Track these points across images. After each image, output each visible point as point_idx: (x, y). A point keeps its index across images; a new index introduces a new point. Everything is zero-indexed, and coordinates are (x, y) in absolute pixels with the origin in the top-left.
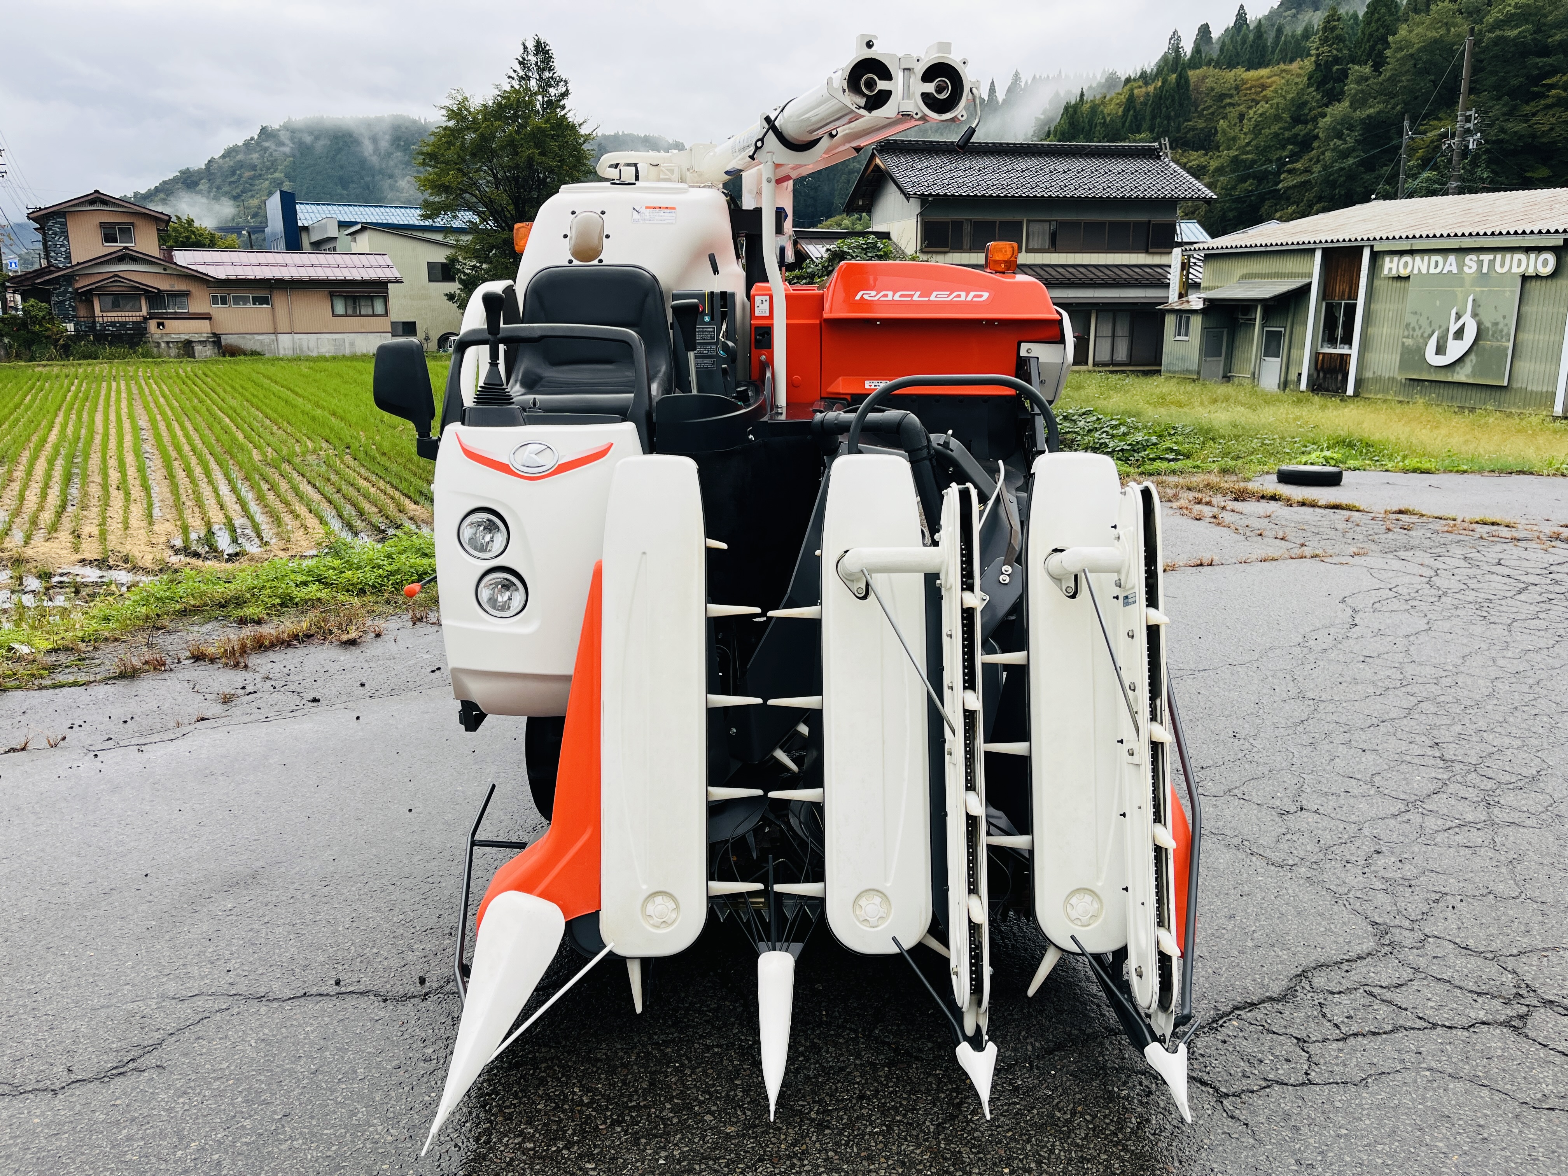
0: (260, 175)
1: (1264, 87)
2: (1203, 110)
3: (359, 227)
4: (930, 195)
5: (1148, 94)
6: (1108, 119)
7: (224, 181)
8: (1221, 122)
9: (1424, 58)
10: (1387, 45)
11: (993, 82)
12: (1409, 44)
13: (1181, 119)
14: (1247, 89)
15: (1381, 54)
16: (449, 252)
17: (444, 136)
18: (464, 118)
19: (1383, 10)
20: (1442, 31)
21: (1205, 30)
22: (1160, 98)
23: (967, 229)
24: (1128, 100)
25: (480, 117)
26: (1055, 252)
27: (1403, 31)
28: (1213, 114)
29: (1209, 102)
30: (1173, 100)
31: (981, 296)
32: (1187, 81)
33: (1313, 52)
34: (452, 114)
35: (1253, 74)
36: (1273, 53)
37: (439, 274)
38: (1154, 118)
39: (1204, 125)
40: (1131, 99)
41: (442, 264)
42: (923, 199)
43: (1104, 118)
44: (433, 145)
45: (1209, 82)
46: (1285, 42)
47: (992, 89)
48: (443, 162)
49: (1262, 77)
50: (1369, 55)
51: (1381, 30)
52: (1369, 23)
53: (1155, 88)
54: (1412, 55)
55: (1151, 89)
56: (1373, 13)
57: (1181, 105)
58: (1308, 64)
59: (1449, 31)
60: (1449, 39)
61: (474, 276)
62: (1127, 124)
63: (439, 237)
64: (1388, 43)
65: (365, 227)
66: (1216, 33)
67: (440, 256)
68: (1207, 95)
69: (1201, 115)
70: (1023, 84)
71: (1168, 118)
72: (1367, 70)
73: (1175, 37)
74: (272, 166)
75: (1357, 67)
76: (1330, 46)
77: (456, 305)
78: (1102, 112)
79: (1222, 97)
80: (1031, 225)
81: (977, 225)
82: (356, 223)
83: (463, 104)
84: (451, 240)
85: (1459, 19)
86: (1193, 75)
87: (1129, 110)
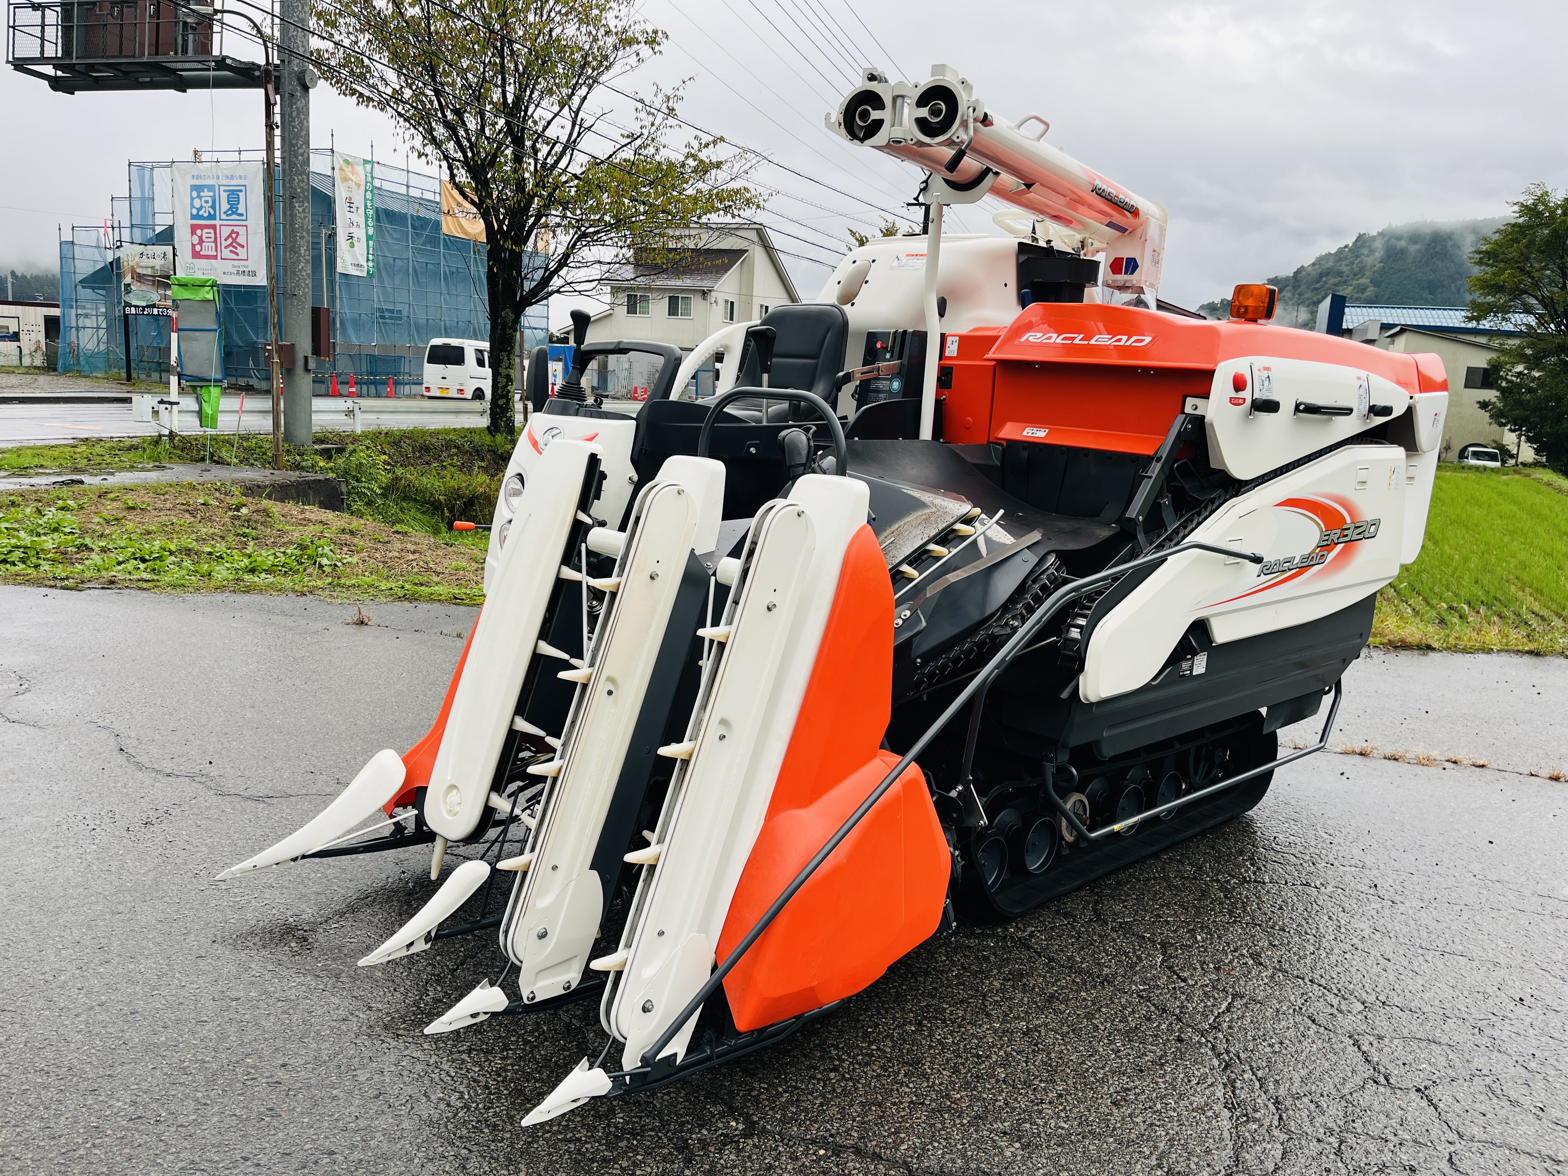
0: (1345, 281)
3: (1398, 329)
7: (1308, 288)
16: (1494, 355)
17: (1511, 233)
18: (1539, 214)
25: (1559, 212)
31: (1142, 341)
34: (1529, 210)
37: (1479, 380)
41: (1485, 370)
44: (1496, 243)
48: (1502, 261)
61: (1517, 384)
63: (1483, 340)
65: (1404, 329)
67: (1481, 360)
74: (1361, 272)
77: (1488, 414)
82: (1395, 325)
83: (1542, 199)
84: (1496, 343)
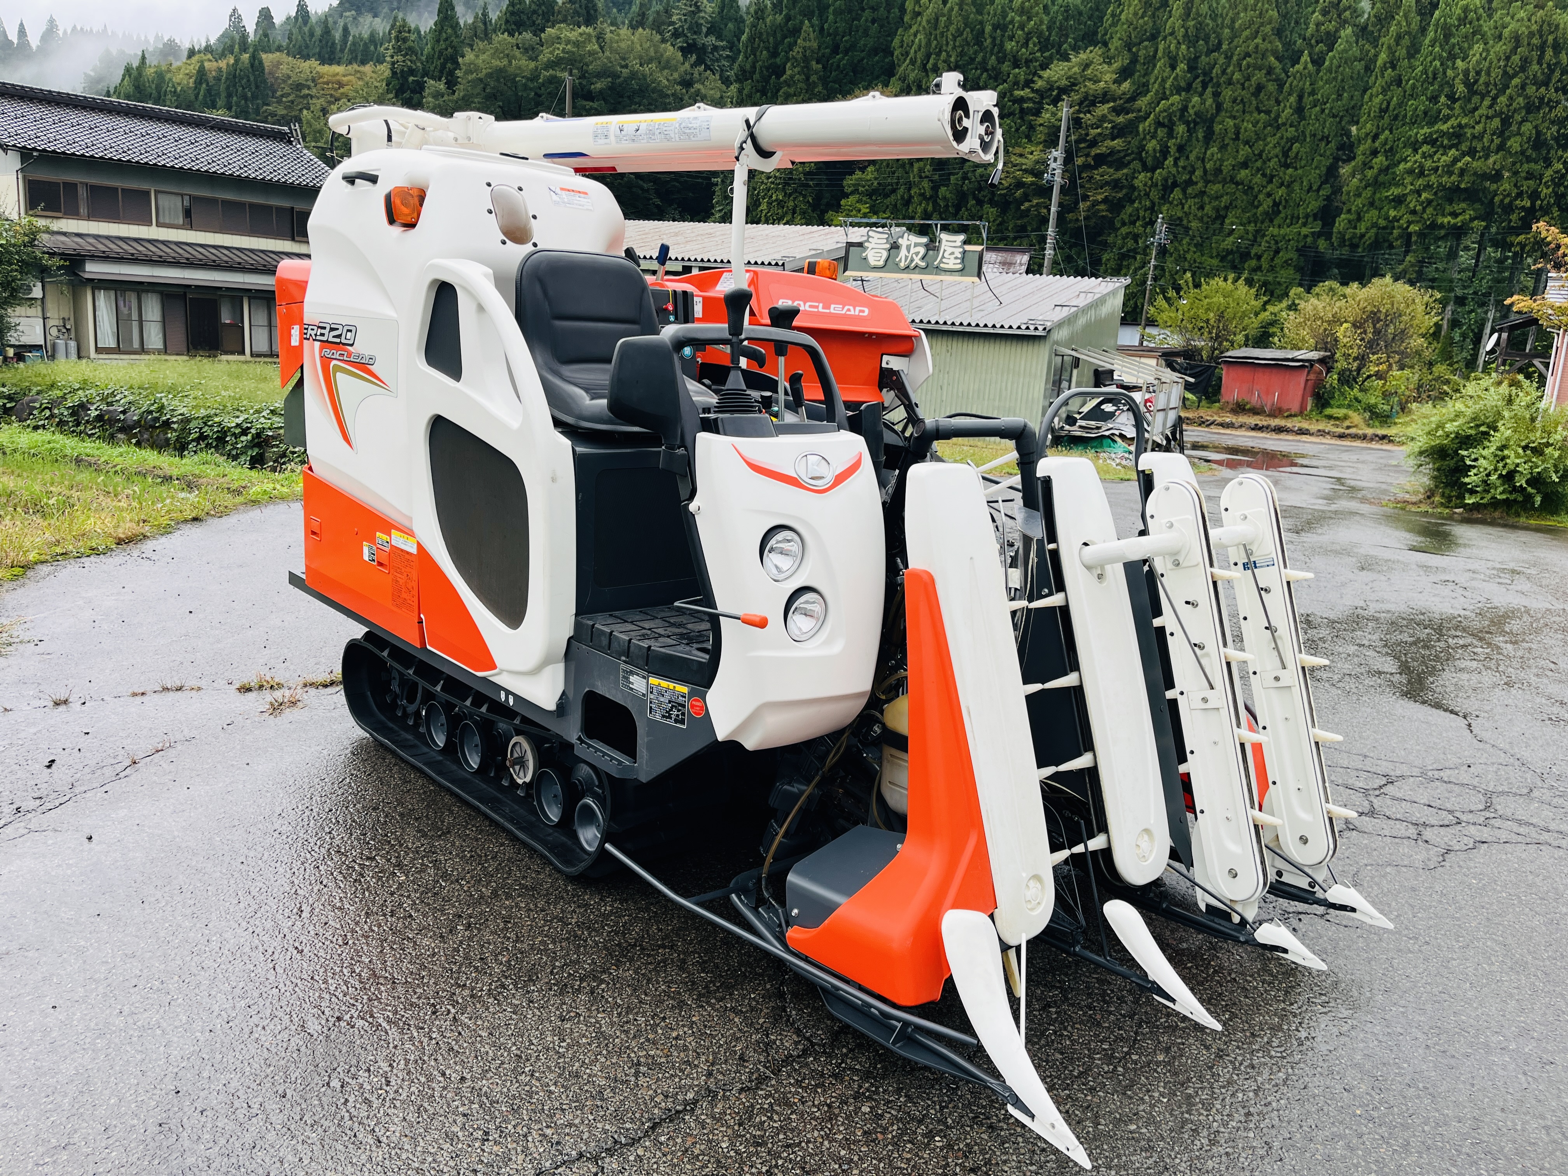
1: (341, 85)
2: (282, 96)
4: (34, 149)
5: (220, 69)
6: (179, 89)
8: (305, 112)
9: (492, 84)
10: (457, 65)
11: (22, 25)
12: (477, 69)
13: (260, 101)
14: (324, 83)
15: (451, 73)
19: (449, 31)
20: (505, 62)
21: (265, 15)
22: (235, 76)
23: (82, 193)
24: (199, 72)
26: (191, 229)
27: (470, 56)
28: (292, 102)
29: (287, 90)
30: (249, 81)
32: (261, 63)
33: (388, 59)
35: (326, 69)
36: (342, 51)
38: (229, 96)
39: (284, 112)
40: (201, 73)
42: (25, 154)
43: (173, 86)
45: (284, 69)
46: (354, 44)
47: (22, 32)
49: (337, 74)
50: (441, 72)
51: (449, 50)
52: (438, 41)
53: (228, 65)
54: (481, 80)
55: (223, 64)
56: (440, 32)
57: (257, 87)
58: (384, 70)
59: (510, 62)
60: (511, 70)
62: (200, 97)
64: (458, 63)
66: (278, 19)
68: (284, 81)
69: (279, 102)
70: (61, 33)
71: (245, 98)
72: (442, 86)
73: (235, 15)
75: (432, 82)
76: (404, 56)
78: (170, 79)
79: (299, 87)
80: (160, 196)
81: (94, 190)
85: (517, 53)
86: (267, 58)
87: (201, 83)
